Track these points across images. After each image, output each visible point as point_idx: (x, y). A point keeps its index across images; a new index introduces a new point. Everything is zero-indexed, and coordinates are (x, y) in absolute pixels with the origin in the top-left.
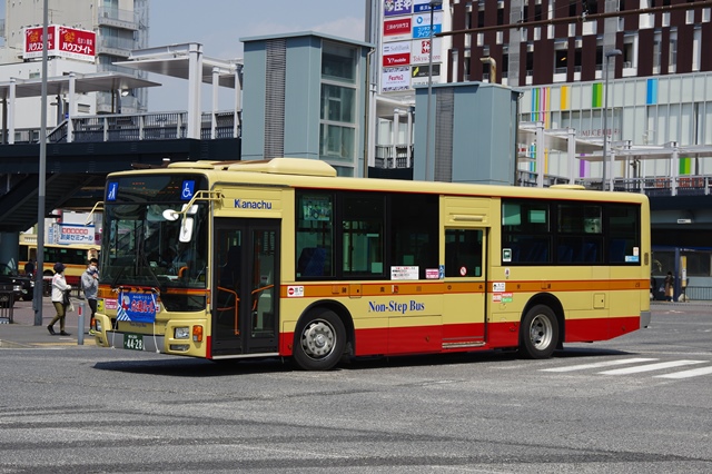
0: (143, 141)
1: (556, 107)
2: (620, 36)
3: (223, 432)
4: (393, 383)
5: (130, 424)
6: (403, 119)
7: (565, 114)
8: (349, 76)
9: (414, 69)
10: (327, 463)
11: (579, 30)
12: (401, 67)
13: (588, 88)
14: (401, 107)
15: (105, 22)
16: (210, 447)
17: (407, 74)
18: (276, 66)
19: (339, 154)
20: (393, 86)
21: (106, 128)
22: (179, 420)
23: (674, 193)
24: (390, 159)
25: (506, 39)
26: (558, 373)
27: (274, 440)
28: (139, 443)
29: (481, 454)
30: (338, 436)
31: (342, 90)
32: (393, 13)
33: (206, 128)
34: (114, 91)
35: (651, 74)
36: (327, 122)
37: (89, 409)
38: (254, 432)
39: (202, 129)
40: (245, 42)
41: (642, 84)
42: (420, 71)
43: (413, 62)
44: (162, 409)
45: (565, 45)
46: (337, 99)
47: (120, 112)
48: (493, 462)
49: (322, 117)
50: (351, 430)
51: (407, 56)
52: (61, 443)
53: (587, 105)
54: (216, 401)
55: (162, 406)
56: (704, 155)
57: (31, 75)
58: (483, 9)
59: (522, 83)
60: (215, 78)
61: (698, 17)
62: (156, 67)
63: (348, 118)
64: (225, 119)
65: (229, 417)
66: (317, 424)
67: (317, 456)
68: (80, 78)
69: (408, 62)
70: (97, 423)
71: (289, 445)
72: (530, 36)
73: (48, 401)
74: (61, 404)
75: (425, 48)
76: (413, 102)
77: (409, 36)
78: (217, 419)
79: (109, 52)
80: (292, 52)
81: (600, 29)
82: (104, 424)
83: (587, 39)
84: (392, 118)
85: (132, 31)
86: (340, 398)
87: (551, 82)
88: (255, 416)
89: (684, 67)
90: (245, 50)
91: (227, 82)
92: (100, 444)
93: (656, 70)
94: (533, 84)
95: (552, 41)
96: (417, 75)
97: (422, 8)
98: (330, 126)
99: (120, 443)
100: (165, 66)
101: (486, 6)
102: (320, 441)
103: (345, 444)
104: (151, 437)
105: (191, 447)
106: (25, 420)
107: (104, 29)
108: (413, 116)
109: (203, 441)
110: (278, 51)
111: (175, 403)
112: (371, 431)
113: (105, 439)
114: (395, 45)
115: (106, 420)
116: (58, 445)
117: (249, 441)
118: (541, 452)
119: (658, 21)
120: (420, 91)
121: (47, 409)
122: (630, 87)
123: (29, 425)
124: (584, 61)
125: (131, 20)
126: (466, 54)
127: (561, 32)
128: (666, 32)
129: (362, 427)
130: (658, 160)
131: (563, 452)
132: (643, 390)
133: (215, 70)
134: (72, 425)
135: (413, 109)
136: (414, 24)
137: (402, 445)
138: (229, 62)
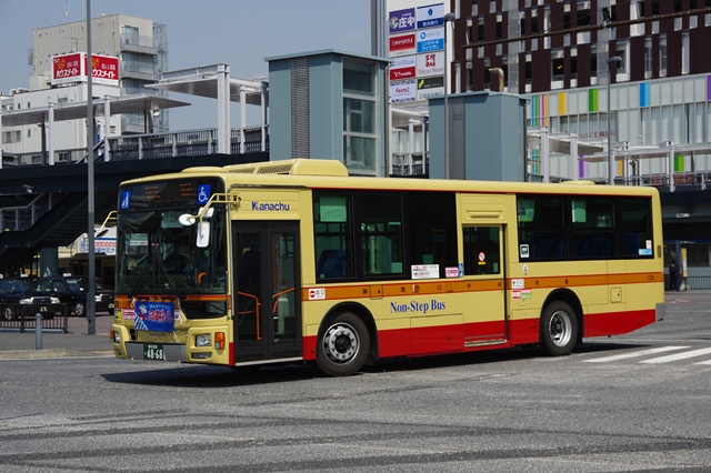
0: (176, 157)
1: (554, 112)
2: (612, 44)
3: (311, 431)
4: (451, 379)
5: (220, 426)
6: (417, 129)
7: (563, 119)
8: (369, 89)
9: (419, 81)
10: (424, 459)
11: (574, 40)
12: (407, 80)
13: (583, 94)
14: (416, 117)
15: (127, 48)
16: (307, 447)
17: (413, 86)
18: (300, 83)
19: (361, 163)
20: (400, 98)
21: (141, 146)
22: (265, 421)
23: (672, 189)
24: (406, 167)
25: (505, 51)
26: (602, 364)
27: (364, 438)
28: (236, 444)
29: (568, 445)
30: (422, 432)
31: (363, 103)
32: (398, 30)
33: (234, 144)
34: (146, 112)
35: (643, 79)
36: (350, 133)
37: (174, 413)
38: (341, 431)
39: (232, 145)
40: (270, 62)
41: (635, 89)
42: (425, 83)
43: (418, 75)
44: (243, 411)
45: (560, 54)
46: (359, 112)
47: (152, 131)
48: (582, 452)
49: (345, 129)
50: (433, 425)
51: (412, 70)
52: (162, 447)
53: (584, 109)
54: (290, 401)
55: (243, 408)
56: (698, 152)
57: (59, 100)
58: (482, 23)
59: (522, 91)
60: (243, 97)
61: (686, 24)
62: (182, 88)
63: (369, 129)
64: (253, 135)
65: (311, 417)
66: (397, 421)
67: (412, 452)
68: (115, 100)
69: (413, 75)
70: (188, 427)
71: (381, 442)
72: (528, 47)
73: (133, 407)
74: (146, 409)
75: (429, 61)
76: (426, 112)
77: (413, 51)
78: (300, 420)
79: (131, 76)
80: (315, 71)
81: (594, 39)
82: (195, 427)
83: (580, 48)
84: (407, 128)
85: (152, 56)
86: (407, 394)
87: (549, 89)
88: (334, 415)
89: (674, 71)
90: (270, 70)
91: (253, 99)
92: (200, 447)
93: (647, 74)
94: (533, 91)
95: (549, 51)
96: (422, 87)
97: (424, 24)
98: (352, 137)
99: (219, 445)
100: (191, 87)
101: (485, 20)
102: (408, 437)
103: (434, 439)
104: (247, 439)
105: (288, 447)
106: (120, 426)
107: (126, 55)
108: (427, 126)
109: (296, 441)
110: (301, 70)
111: (254, 404)
112: (451, 426)
113: (203, 443)
114: (400, 60)
115: (196, 423)
116: (160, 450)
117: (340, 439)
118: (624, 440)
119: (648, 29)
120: (433, 102)
121: (136, 414)
122: (623, 91)
123: (124, 431)
124: (580, 69)
125: (151, 45)
126: (469, 65)
127: (557, 43)
128: (656, 39)
129: (441, 422)
130: (653, 159)
131: (646, 441)
132: (691, 377)
133: (243, 88)
134: (165, 429)
135: (427, 118)
136: (418, 39)
137: (488, 438)
138: (253, 81)
